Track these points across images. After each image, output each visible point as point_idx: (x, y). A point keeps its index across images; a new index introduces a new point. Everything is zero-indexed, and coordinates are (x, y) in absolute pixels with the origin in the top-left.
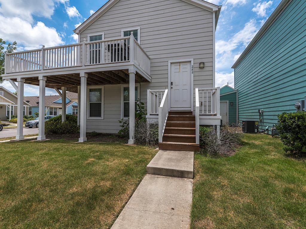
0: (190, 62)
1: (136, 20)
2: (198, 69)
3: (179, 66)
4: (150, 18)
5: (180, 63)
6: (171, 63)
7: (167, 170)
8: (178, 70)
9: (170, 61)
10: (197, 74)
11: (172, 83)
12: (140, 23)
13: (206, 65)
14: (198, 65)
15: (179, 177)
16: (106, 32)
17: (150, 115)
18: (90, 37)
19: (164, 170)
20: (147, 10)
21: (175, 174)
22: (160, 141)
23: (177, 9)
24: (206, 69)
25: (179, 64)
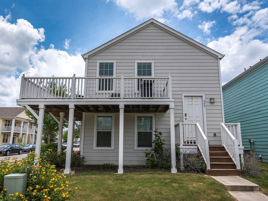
0: (202, 96)
1: (149, 54)
2: (209, 104)
3: (191, 99)
4: (163, 54)
5: (192, 96)
6: (185, 96)
7: (241, 187)
8: (191, 103)
9: (183, 95)
10: (208, 108)
11: (186, 114)
12: (154, 57)
13: (216, 100)
14: (208, 100)
15: (250, 191)
16: (118, 61)
17: (183, 145)
18: (100, 63)
19: (239, 187)
20: (160, 47)
21: (247, 189)
22: (209, 168)
23: (188, 51)
24: (215, 104)
25: (191, 98)
